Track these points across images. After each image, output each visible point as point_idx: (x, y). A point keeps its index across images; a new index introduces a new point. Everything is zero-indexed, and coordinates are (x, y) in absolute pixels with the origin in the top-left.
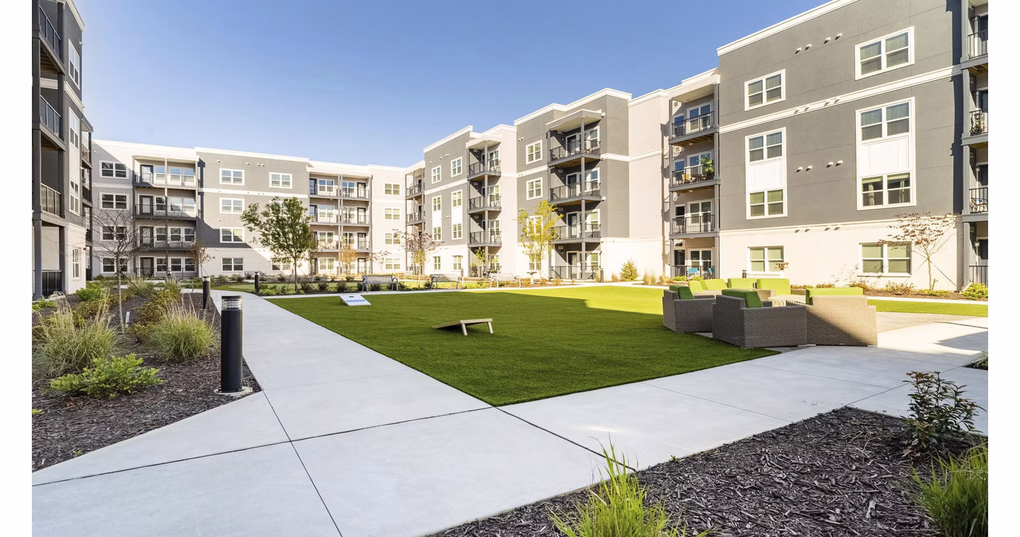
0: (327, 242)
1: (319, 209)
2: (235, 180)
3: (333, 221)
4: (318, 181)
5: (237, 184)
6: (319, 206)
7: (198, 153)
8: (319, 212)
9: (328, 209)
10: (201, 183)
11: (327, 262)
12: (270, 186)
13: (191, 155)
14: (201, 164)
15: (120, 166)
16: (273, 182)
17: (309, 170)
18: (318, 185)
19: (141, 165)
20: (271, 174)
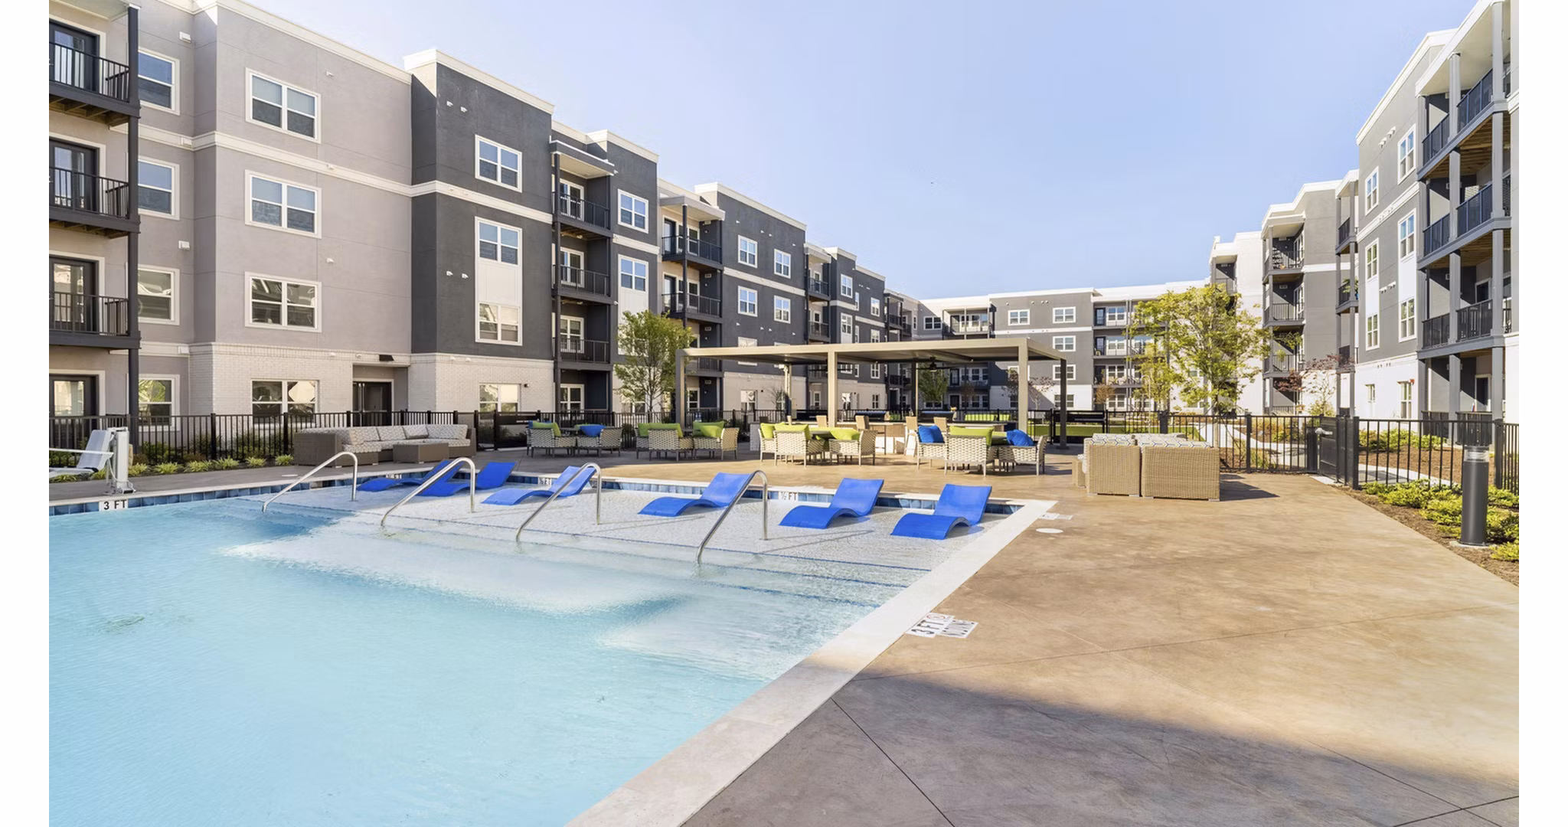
0: (1116, 377)
1: (1107, 341)
2: (1022, 320)
3: (1122, 352)
4: (1107, 310)
5: (1023, 324)
6: (1108, 337)
7: (991, 300)
8: (1107, 344)
9: (1119, 340)
10: (993, 327)
11: (1117, 399)
12: (1054, 322)
13: (983, 302)
14: (993, 309)
15: (937, 320)
16: (1057, 318)
17: (1094, 299)
18: (1107, 315)
19: (951, 317)
20: (1054, 309)
